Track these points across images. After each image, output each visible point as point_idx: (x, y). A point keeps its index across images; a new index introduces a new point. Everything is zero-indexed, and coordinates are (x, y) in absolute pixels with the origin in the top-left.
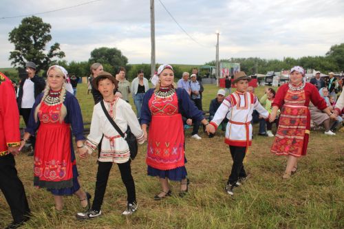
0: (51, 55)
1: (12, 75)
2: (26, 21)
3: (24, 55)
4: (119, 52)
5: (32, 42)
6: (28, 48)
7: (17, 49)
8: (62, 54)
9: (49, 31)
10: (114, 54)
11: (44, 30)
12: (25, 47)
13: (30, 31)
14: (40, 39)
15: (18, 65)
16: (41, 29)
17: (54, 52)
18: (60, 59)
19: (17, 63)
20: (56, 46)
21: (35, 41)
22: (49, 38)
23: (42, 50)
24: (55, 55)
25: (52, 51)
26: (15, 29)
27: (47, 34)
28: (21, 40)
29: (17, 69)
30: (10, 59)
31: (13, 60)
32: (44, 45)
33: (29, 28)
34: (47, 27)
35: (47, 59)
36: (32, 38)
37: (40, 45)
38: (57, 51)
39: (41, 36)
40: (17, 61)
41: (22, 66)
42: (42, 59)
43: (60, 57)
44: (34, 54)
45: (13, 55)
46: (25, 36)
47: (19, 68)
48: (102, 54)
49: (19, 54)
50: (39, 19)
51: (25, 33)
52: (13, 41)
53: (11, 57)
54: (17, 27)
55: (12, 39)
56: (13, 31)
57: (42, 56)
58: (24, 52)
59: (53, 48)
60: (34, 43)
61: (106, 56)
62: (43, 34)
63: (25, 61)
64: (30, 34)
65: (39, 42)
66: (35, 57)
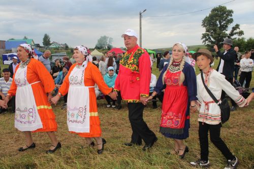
0: (232, 34)
2: (214, 10)
3: (212, 35)
5: (217, 25)
6: (215, 30)
7: (207, 31)
8: (241, 33)
9: (231, 16)
11: (228, 15)
12: (213, 29)
13: (217, 18)
14: (224, 22)
15: (207, 43)
16: (225, 15)
17: (235, 31)
18: (239, 37)
20: (237, 26)
21: (220, 24)
22: (231, 21)
23: (225, 31)
24: (235, 34)
25: (233, 31)
26: (206, 17)
27: (230, 18)
28: (210, 25)
29: (206, 46)
30: (202, 39)
31: (204, 39)
32: (227, 26)
33: (216, 15)
34: (231, 12)
35: (229, 37)
36: (218, 22)
37: (224, 27)
38: (238, 30)
39: (225, 20)
40: (206, 40)
41: (210, 44)
42: (225, 37)
43: (239, 35)
44: (219, 34)
45: (204, 36)
46: (213, 21)
47: (208, 45)
49: (208, 35)
50: (224, 7)
51: (213, 19)
52: (205, 26)
53: (203, 38)
55: (204, 25)
56: (205, 19)
57: (225, 36)
58: (212, 33)
59: (234, 29)
60: (219, 26)
62: (226, 18)
63: (212, 39)
64: (217, 20)
65: (223, 25)
66: (220, 36)
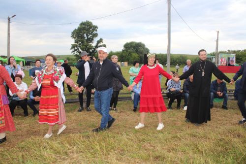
0: (97, 47)
1: (72, 59)
2: (82, 24)
3: (80, 47)
4: (144, 45)
5: (85, 38)
6: (83, 42)
7: (76, 42)
9: (96, 31)
10: (140, 46)
11: (93, 30)
12: (81, 41)
13: (85, 31)
14: (91, 35)
16: (91, 29)
17: (99, 45)
19: (75, 52)
20: (101, 40)
22: (96, 35)
23: (91, 43)
25: (97, 44)
26: (75, 30)
27: (95, 32)
28: (78, 37)
29: (75, 56)
31: (73, 50)
32: (92, 39)
33: (84, 29)
34: (96, 27)
35: (95, 49)
36: (85, 35)
37: (90, 40)
38: (101, 44)
39: (91, 34)
40: (75, 50)
41: (78, 54)
42: (91, 49)
44: (86, 46)
45: (73, 47)
46: (81, 34)
48: (131, 46)
49: (77, 46)
50: (90, 22)
51: (81, 32)
52: (74, 38)
53: (72, 48)
54: (77, 28)
55: (73, 36)
57: (91, 47)
58: (80, 44)
59: (99, 42)
60: (86, 38)
61: (134, 47)
62: (92, 32)
63: (80, 50)
64: (84, 33)
65: (90, 38)
66: (87, 48)
